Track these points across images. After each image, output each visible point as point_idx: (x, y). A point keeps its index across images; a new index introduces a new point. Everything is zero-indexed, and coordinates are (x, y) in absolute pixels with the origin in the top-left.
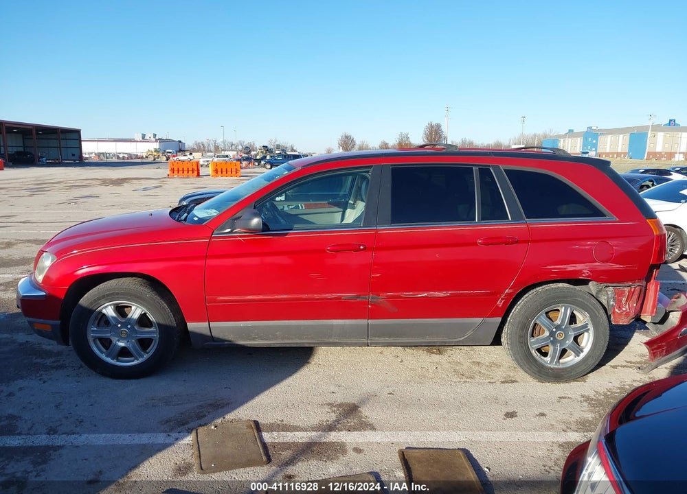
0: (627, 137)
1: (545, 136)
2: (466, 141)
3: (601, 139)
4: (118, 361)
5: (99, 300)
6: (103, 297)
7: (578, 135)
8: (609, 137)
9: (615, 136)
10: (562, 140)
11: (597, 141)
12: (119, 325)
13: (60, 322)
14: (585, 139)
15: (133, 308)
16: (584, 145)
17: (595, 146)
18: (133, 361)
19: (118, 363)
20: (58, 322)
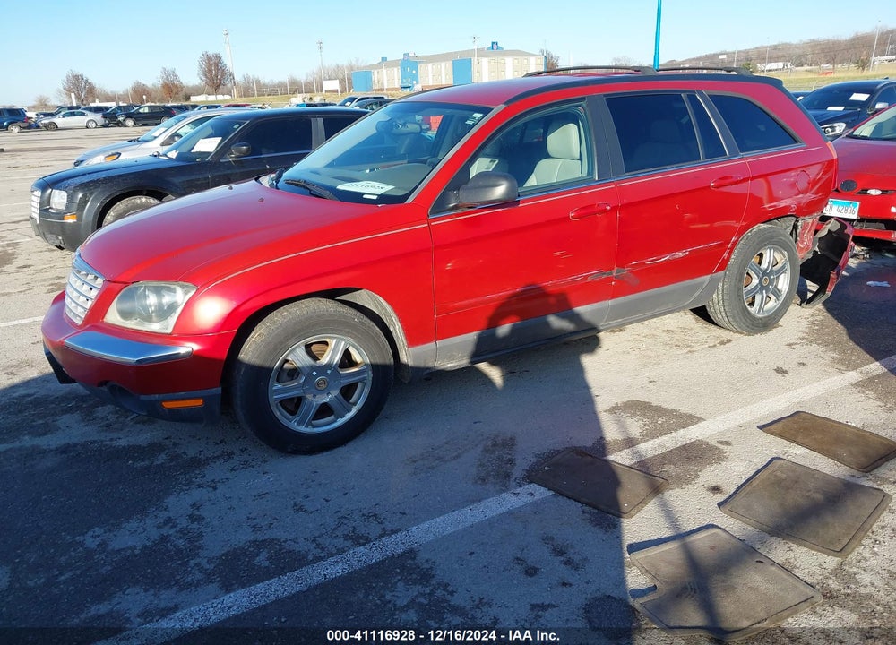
0: (450, 64)
1: (351, 68)
2: (249, 78)
3: (421, 68)
4: (314, 426)
5: (287, 340)
6: (293, 334)
7: (392, 64)
8: (430, 65)
9: (436, 64)
10: (376, 72)
11: (417, 72)
12: (315, 373)
13: (220, 389)
14: (403, 70)
15: (332, 343)
16: (403, 77)
17: (416, 77)
18: (335, 421)
19: (316, 430)
20: (219, 390)
